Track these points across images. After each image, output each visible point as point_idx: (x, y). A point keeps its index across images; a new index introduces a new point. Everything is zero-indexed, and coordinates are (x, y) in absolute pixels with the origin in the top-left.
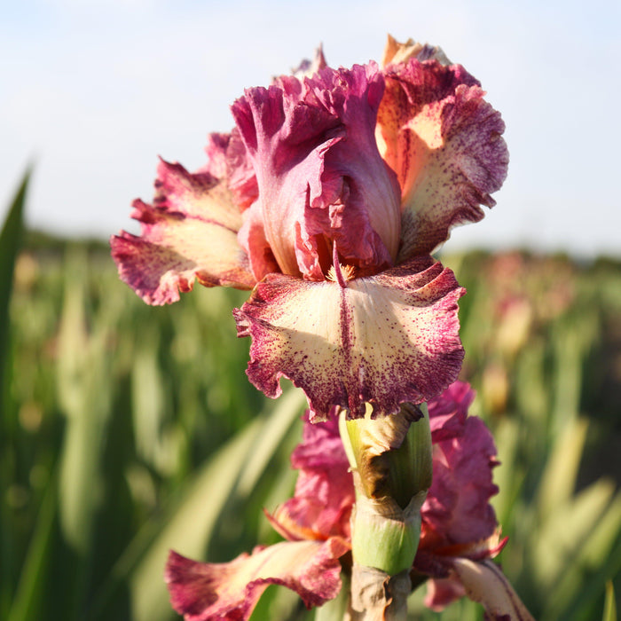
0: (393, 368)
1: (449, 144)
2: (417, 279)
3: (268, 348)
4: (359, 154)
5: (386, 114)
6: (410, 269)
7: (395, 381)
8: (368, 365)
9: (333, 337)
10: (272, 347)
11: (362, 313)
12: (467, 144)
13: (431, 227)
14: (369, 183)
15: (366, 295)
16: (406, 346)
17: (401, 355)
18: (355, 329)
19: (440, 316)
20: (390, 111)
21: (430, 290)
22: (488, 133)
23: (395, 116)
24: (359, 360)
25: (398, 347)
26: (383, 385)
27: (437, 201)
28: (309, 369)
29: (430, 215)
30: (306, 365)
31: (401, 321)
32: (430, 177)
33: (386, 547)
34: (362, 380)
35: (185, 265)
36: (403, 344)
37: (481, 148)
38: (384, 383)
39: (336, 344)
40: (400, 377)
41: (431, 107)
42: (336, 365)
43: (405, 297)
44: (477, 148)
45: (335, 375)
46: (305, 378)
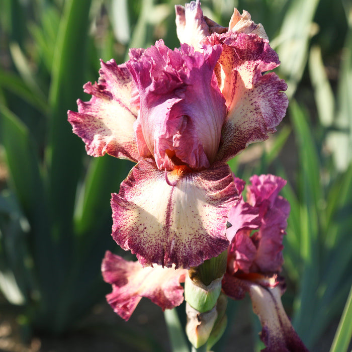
0: (191, 241)
1: (256, 89)
2: (216, 185)
3: (126, 221)
4: (197, 99)
5: (226, 59)
6: (215, 175)
7: (191, 249)
8: (177, 238)
9: (161, 219)
10: (127, 221)
11: (180, 207)
12: (266, 91)
13: (241, 134)
14: (201, 116)
15: (184, 193)
16: (200, 229)
17: (197, 234)
18: (173, 216)
19: (220, 218)
20: (228, 58)
21: (220, 195)
22: (278, 88)
23: (231, 61)
24: (173, 234)
25: (196, 229)
26: (184, 251)
27: (246, 119)
28: (146, 236)
29: (242, 127)
30: (145, 233)
31: (201, 214)
32: (244, 106)
33: (198, 300)
34: (172, 249)
35: (107, 132)
36: (199, 228)
37: (273, 95)
38: (185, 249)
39: (163, 224)
40: (194, 247)
41: (249, 63)
42: (161, 235)
43: (206, 196)
44: (271, 95)
45: (159, 241)
46: (142, 241)
